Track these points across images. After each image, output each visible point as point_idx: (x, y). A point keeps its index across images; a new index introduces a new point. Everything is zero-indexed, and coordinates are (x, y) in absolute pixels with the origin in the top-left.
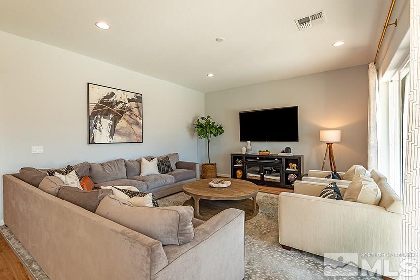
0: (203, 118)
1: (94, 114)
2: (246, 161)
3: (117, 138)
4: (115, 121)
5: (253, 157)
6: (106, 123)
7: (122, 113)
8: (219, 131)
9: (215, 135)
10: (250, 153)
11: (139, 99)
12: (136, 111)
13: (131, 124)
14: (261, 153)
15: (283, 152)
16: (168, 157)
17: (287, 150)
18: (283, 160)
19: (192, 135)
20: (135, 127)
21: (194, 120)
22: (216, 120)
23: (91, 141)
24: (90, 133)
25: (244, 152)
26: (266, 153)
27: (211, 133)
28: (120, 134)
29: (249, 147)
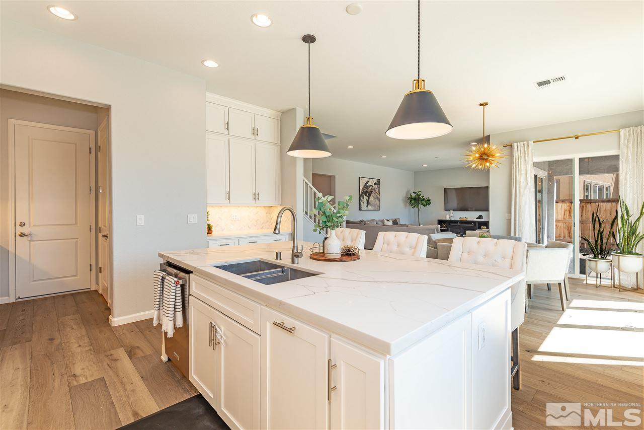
0: (415, 193)
1: (362, 193)
2: (449, 224)
3: (370, 208)
4: (369, 197)
5: (456, 222)
6: (366, 198)
7: (371, 192)
8: (428, 202)
9: (424, 206)
10: (452, 219)
11: (378, 183)
12: (377, 190)
13: (375, 199)
14: (461, 219)
15: (477, 218)
16: (396, 220)
17: (480, 217)
18: (477, 224)
19: (406, 206)
20: (377, 201)
21: (407, 193)
22: (425, 195)
23: (360, 209)
24: (360, 204)
25: (448, 218)
26: (465, 219)
27: (422, 204)
28: (371, 205)
29: (452, 215)
